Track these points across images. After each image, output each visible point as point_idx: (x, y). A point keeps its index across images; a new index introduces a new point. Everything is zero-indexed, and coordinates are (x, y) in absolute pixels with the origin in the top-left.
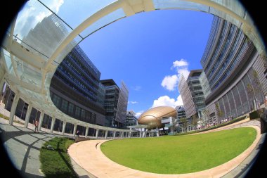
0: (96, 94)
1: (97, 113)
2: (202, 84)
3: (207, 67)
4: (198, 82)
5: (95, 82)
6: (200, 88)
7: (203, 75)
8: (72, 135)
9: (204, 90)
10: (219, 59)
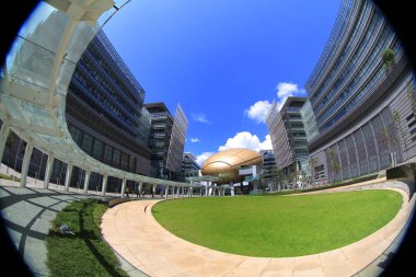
0: (137, 125)
1: (138, 157)
2: (304, 120)
3: (315, 95)
4: (299, 116)
5: (136, 107)
6: (301, 125)
7: (308, 106)
8: (101, 194)
9: (306, 129)
10: (336, 86)
